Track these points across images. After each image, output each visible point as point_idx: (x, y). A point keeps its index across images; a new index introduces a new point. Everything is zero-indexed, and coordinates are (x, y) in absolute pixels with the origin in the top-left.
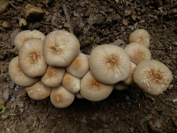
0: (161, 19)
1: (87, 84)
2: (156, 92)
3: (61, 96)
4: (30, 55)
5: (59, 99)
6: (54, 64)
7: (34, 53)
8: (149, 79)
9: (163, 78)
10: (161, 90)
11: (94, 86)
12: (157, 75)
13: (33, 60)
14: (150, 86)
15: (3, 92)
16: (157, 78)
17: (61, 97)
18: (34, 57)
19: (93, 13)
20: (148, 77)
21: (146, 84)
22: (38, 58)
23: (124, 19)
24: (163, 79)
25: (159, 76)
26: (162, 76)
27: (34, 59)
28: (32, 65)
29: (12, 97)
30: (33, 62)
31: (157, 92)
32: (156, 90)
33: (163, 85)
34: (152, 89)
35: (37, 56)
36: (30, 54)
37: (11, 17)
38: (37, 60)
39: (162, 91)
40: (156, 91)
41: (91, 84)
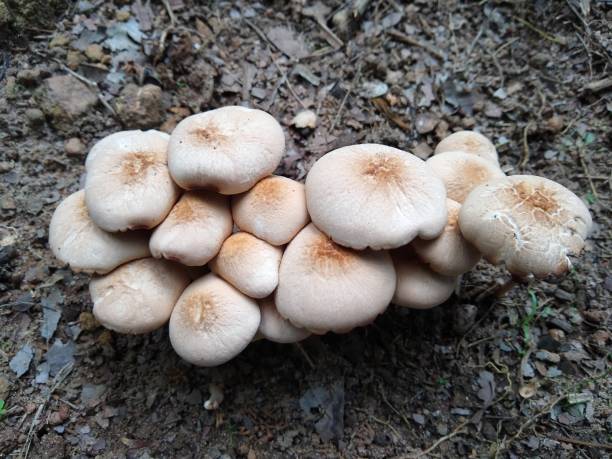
0: (522, 144)
1: (302, 257)
2: (545, 251)
3: (208, 303)
4: (125, 161)
5: (202, 315)
6: (196, 169)
7: (139, 157)
8: (511, 208)
9: (559, 207)
10: (559, 248)
11: (327, 262)
12: (536, 198)
13: (132, 174)
14: (520, 228)
15: (12, 352)
16: (536, 206)
17: (208, 306)
18: (138, 165)
19: (324, 126)
20: (507, 204)
21: (506, 222)
22: (150, 169)
23: (415, 143)
24: (559, 210)
25: (544, 199)
26: (554, 201)
27: (137, 171)
28: (127, 187)
29: (39, 369)
30: (131, 178)
31: (547, 253)
32: (543, 243)
33: (565, 232)
34: (526, 239)
35: (146, 164)
36: (126, 158)
37: (94, 130)
38: (145, 173)
39: (565, 250)
40: (543, 247)
41: (316, 252)
